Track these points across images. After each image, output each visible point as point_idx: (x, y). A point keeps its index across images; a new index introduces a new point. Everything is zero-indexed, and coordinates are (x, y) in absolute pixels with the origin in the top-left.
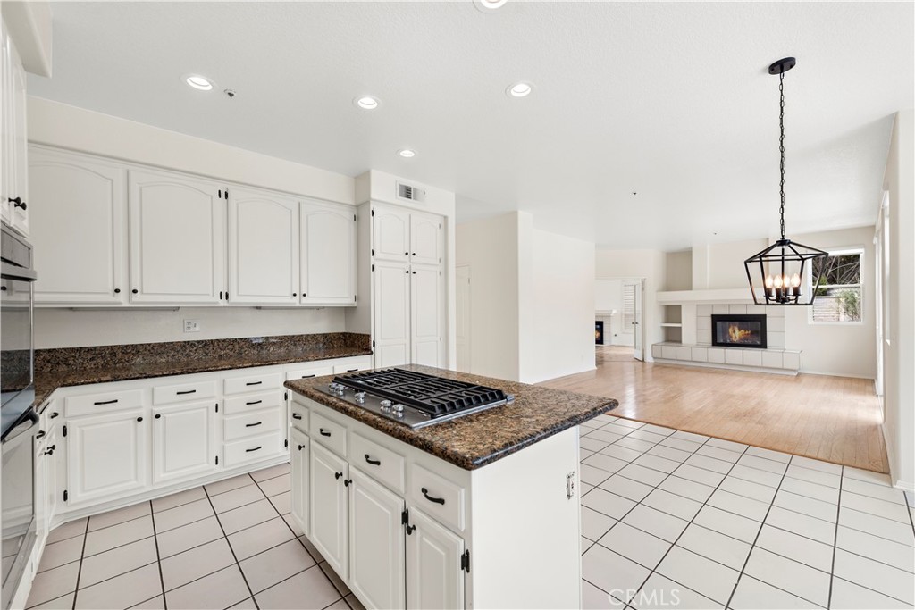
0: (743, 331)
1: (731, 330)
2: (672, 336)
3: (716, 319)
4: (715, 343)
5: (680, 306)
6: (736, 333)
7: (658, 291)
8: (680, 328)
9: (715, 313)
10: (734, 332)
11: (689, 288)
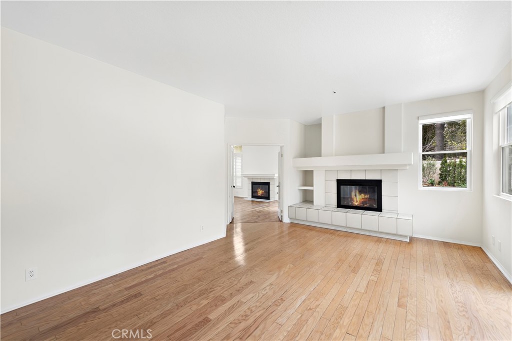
0: (363, 195)
1: (353, 194)
2: (307, 198)
3: (340, 183)
4: (340, 205)
5: (312, 171)
6: (358, 198)
7: (294, 158)
8: (313, 190)
9: (339, 178)
10: (356, 195)
11: (320, 155)
